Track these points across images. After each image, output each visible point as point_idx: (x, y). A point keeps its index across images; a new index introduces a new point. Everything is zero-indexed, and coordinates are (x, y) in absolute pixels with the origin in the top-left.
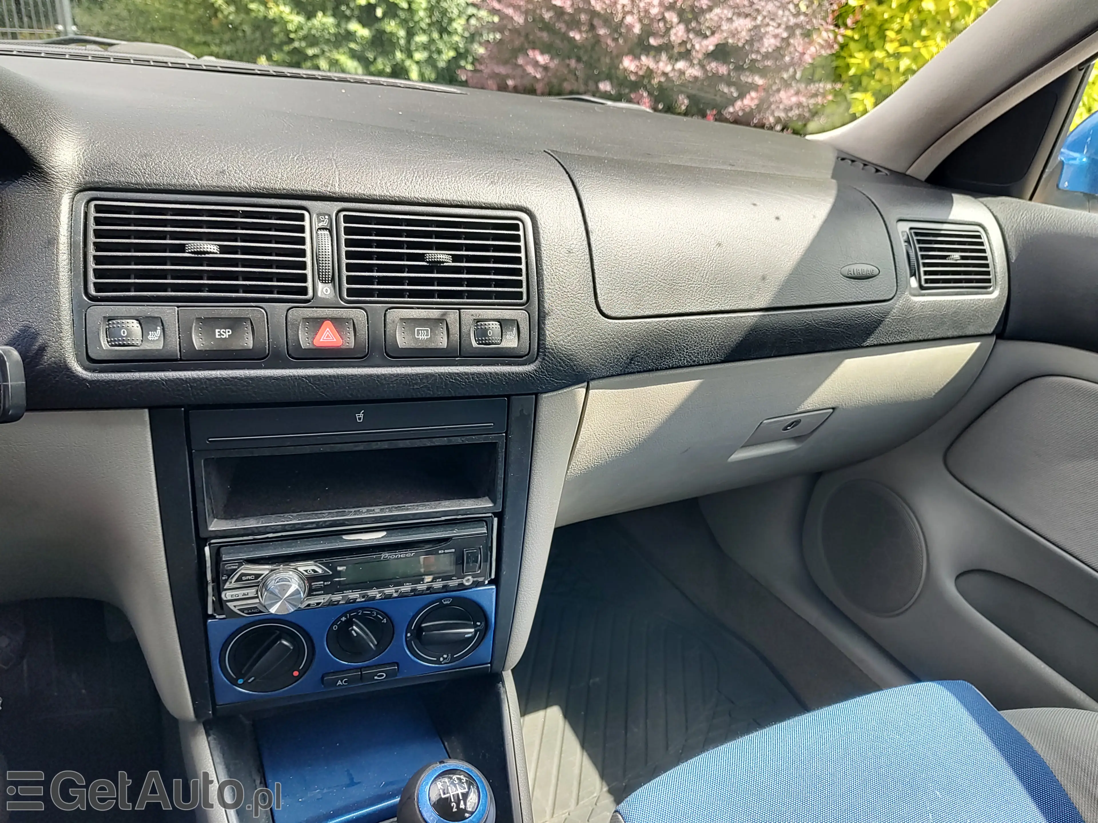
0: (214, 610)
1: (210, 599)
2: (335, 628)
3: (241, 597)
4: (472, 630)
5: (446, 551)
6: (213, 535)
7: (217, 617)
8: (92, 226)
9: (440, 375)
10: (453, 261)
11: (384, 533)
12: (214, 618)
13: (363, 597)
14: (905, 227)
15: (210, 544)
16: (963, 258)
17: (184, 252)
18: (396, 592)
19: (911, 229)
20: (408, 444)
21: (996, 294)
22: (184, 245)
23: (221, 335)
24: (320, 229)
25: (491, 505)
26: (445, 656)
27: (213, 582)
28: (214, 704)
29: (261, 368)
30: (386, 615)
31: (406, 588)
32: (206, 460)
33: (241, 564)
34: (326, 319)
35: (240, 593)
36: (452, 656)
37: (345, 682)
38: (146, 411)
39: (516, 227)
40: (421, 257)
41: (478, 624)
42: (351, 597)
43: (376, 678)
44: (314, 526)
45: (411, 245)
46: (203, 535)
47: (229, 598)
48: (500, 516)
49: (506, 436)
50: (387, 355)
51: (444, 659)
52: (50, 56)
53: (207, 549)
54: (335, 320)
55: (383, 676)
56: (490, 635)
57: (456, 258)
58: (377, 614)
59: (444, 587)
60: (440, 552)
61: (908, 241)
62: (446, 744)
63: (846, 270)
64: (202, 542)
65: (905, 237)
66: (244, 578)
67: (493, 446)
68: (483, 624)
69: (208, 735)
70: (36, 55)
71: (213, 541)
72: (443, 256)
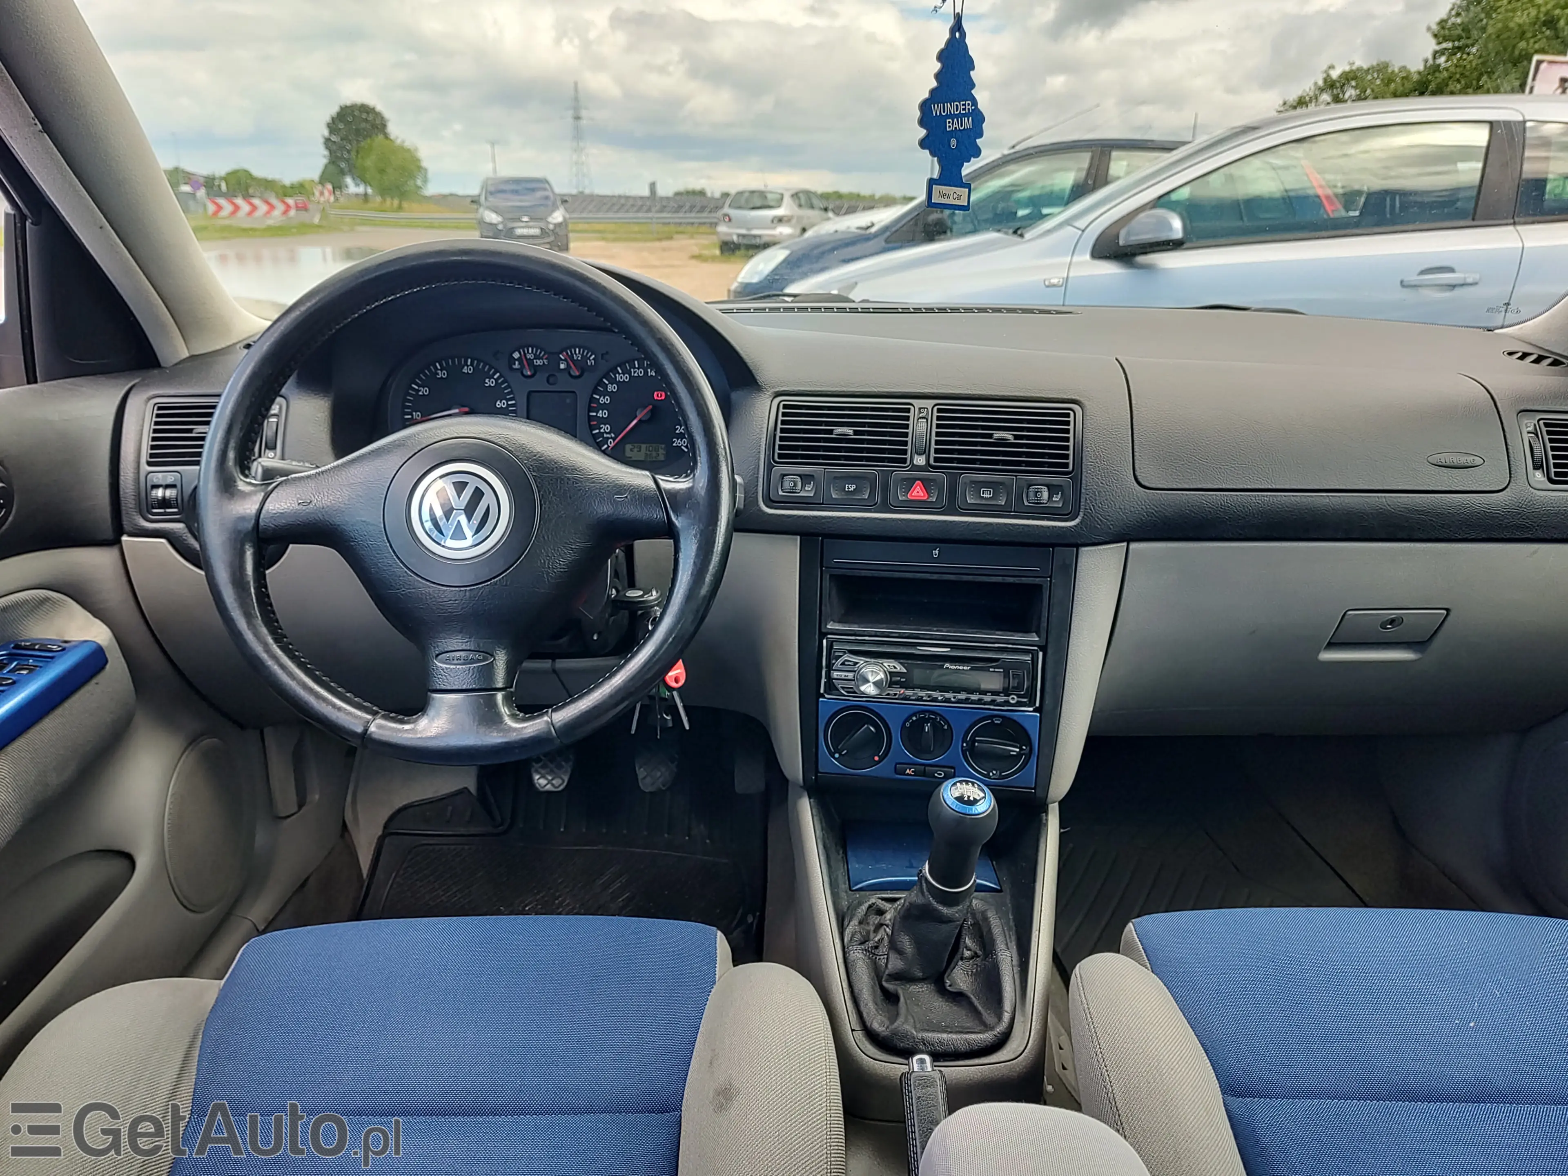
0: (825, 691)
1: (823, 680)
2: (908, 725)
3: (843, 677)
4: (1018, 750)
5: (996, 670)
6: (830, 631)
7: (826, 696)
8: (780, 418)
9: (998, 524)
10: (1015, 439)
11: (949, 649)
12: (824, 697)
13: (929, 697)
14: (1531, 418)
15: (827, 638)
17: (832, 434)
18: (954, 698)
19: (1541, 420)
20: (970, 578)
22: (832, 430)
23: (848, 488)
24: (920, 418)
25: (1037, 639)
26: (994, 772)
27: (826, 668)
28: (817, 771)
29: (871, 512)
30: (947, 722)
31: (962, 696)
32: (831, 576)
33: (845, 653)
34: (918, 479)
35: (843, 674)
36: (1000, 774)
37: (913, 772)
38: (799, 537)
39: (1068, 415)
40: (988, 436)
41: (1024, 747)
42: (920, 695)
43: (936, 775)
44: (897, 635)
45: (981, 427)
46: (823, 630)
47: (835, 677)
48: (1044, 648)
49: (1051, 581)
50: (959, 507)
51: (993, 774)
52: (757, 310)
53: (825, 641)
54: (923, 480)
55: (941, 774)
56: (1034, 759)
57: (1016, 437)
58: (940, 719)
59: (993, 701)
60: (991, 670)
62: (994, 863)
63: (1435, 459)
64: (823, 635)
66: (846, 663)
67: (1039, 587)
68: (1028, 748)
69: (810, 798)
70: (748, 310)
71: (829, 636)
72: (1008, 436)
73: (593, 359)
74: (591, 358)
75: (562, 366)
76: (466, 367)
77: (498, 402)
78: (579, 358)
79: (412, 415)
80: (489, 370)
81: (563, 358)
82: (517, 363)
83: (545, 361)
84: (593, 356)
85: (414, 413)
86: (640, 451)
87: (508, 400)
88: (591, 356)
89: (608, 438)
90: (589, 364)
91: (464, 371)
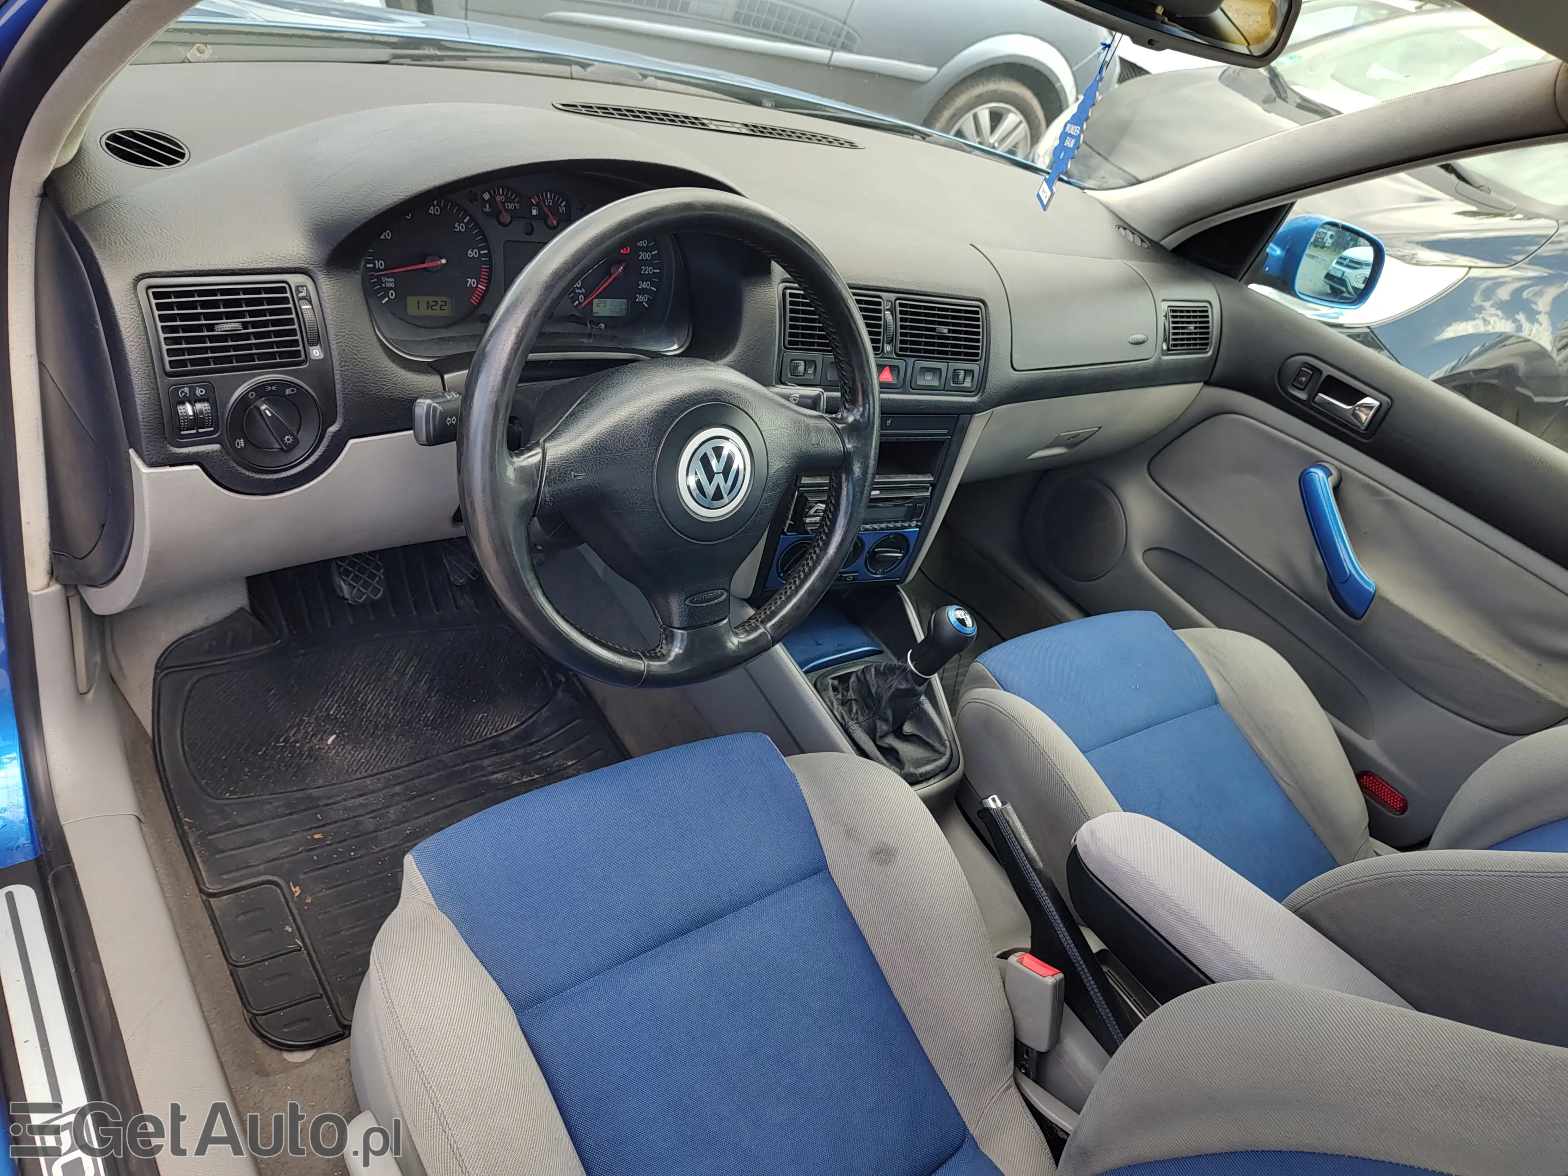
0: (789, 529)
1: (788, 522)
3: (813, 522)
4: (901, 555)
5: (907, 505)
6: (804, 485)
7: (788, 534)
8: (788, 307)
9: (934, 401)
10: (948, 333)
11: (879, 492)
12: (785, 534)
14: (1164, 306)
16: (1196, 328)
19: (1169, 306)
21: (1210, 353)
24: (887, 310)
25: (931, 479)
27: (794, 513)
30: (862, 542)
31: (883, 526)
34: (886, 366)
35: (813, 520)
39: (978, 312)
40: (934, 330)
41: (905, 552)
45: (927, 322)
47: (807, 522)
48: (935, 486)
49: (950, 438)
51: (879, 572)
54: (889, 366)
56: (907, 557)
57: (950, 331)
59: (902, 526)
60: (904, 505)
61: (1166, 316)
63: (1130, 338)
65: (1164, 313)
66: (818, 511)
67: (943, 443)
71: (800, 489)
72: (945, 330)
73: (564, 206)
74: (563, 205)
75: (534, 212)
76: (432, 208)
77: (470, 252)
78: (551, 204)
79: (375, 264)
80: (458, 212)
81: (535, 203)
82: (487, 205)
83: (517, 205)
84: (564, 203)
85: (376, 262)
86: (605, 306)
87: (480, 249)
88: (562, 202)
89: (580, 294)
90: (561, 211)
91: (430, 211)
